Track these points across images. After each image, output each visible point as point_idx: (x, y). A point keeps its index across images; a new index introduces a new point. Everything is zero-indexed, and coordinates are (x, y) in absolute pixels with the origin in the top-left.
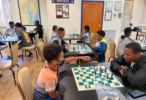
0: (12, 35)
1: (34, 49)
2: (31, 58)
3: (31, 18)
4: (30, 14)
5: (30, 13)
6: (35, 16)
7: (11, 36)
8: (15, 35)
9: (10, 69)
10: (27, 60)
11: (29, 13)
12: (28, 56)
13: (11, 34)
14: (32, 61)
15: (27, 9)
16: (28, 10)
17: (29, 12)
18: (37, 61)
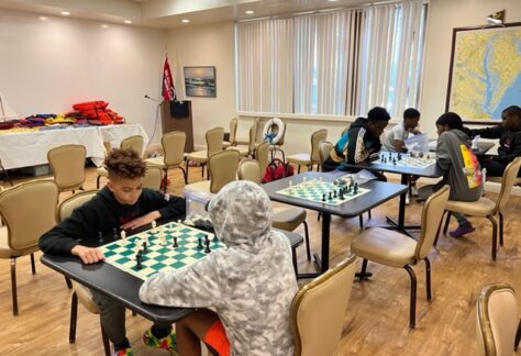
0: (417, 153)
1: (488, 217)
2: (465, 245)
3: (489, 95)
4: (487, 82)
5: (488, 76)
6: (508, 89)
7: (412, 156)
8: (425, 156)
9: (406, 267)
10: (451, 249)
11: (485, 78)
12: (453, 234)
13: (415, 148)
14: (470, 257)
15: (482, 63)
16: (485, 65)
17: (486, 72)
18: (491, 265)
